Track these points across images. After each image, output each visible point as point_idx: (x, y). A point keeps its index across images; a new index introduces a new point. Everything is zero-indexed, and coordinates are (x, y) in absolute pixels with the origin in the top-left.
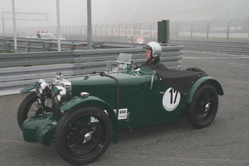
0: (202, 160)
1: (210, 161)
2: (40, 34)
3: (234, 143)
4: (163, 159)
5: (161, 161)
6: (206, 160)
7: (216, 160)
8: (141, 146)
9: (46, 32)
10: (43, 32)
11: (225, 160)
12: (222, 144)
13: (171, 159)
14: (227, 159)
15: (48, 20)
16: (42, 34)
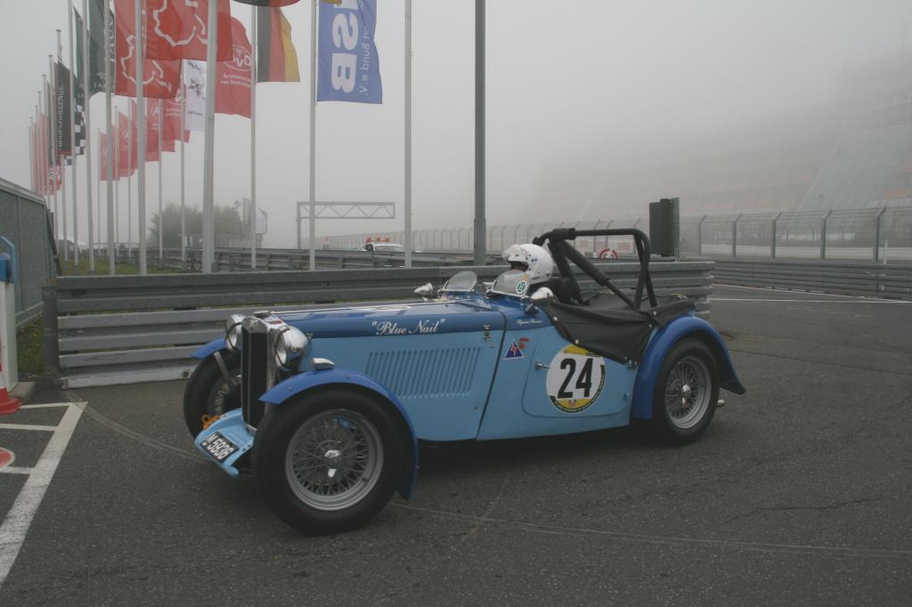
0: (769, 547)
1: (793, 549)
2: (372, 246)
3: (859, 501)
4: (660, 540)
5: (652, 545)
6: (780, 548)
7: (809, 547)
8: (598, 505)
9: (387, 240)
10: (379, 240)
11: (837, 548)
12: (824, 505)
13: (681, 541)
14: (840, 546)
15: (393, 217)
16: (376, 245)
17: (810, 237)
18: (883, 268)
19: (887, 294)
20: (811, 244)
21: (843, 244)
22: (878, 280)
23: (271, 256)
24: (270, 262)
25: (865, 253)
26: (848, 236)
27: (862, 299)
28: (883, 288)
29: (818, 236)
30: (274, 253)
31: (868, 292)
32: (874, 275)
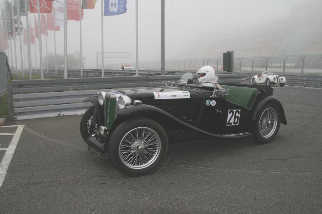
1: (272, 173)
3: (294, 157)
6: (267, 173)
7: (277, 172)
9: (129, 66)
10: (126, 66)
11: (286, 173)
12: (282, 158)
15: (131, 57)
16: (125, 68)
17: (279, 65)
18: (305, 76)
19: (305, 85)
20: (280, 67)
21: (291, 67)
22: (303, 80)
23: (88, 72)
24: (88, 74)
25: (299, 71)
26: (293, 65)
27: (297, 87)
28: (304, 83)
29: (282, 65)
30: (89, 71)
31: (299, 85)
32: (301, 79)
